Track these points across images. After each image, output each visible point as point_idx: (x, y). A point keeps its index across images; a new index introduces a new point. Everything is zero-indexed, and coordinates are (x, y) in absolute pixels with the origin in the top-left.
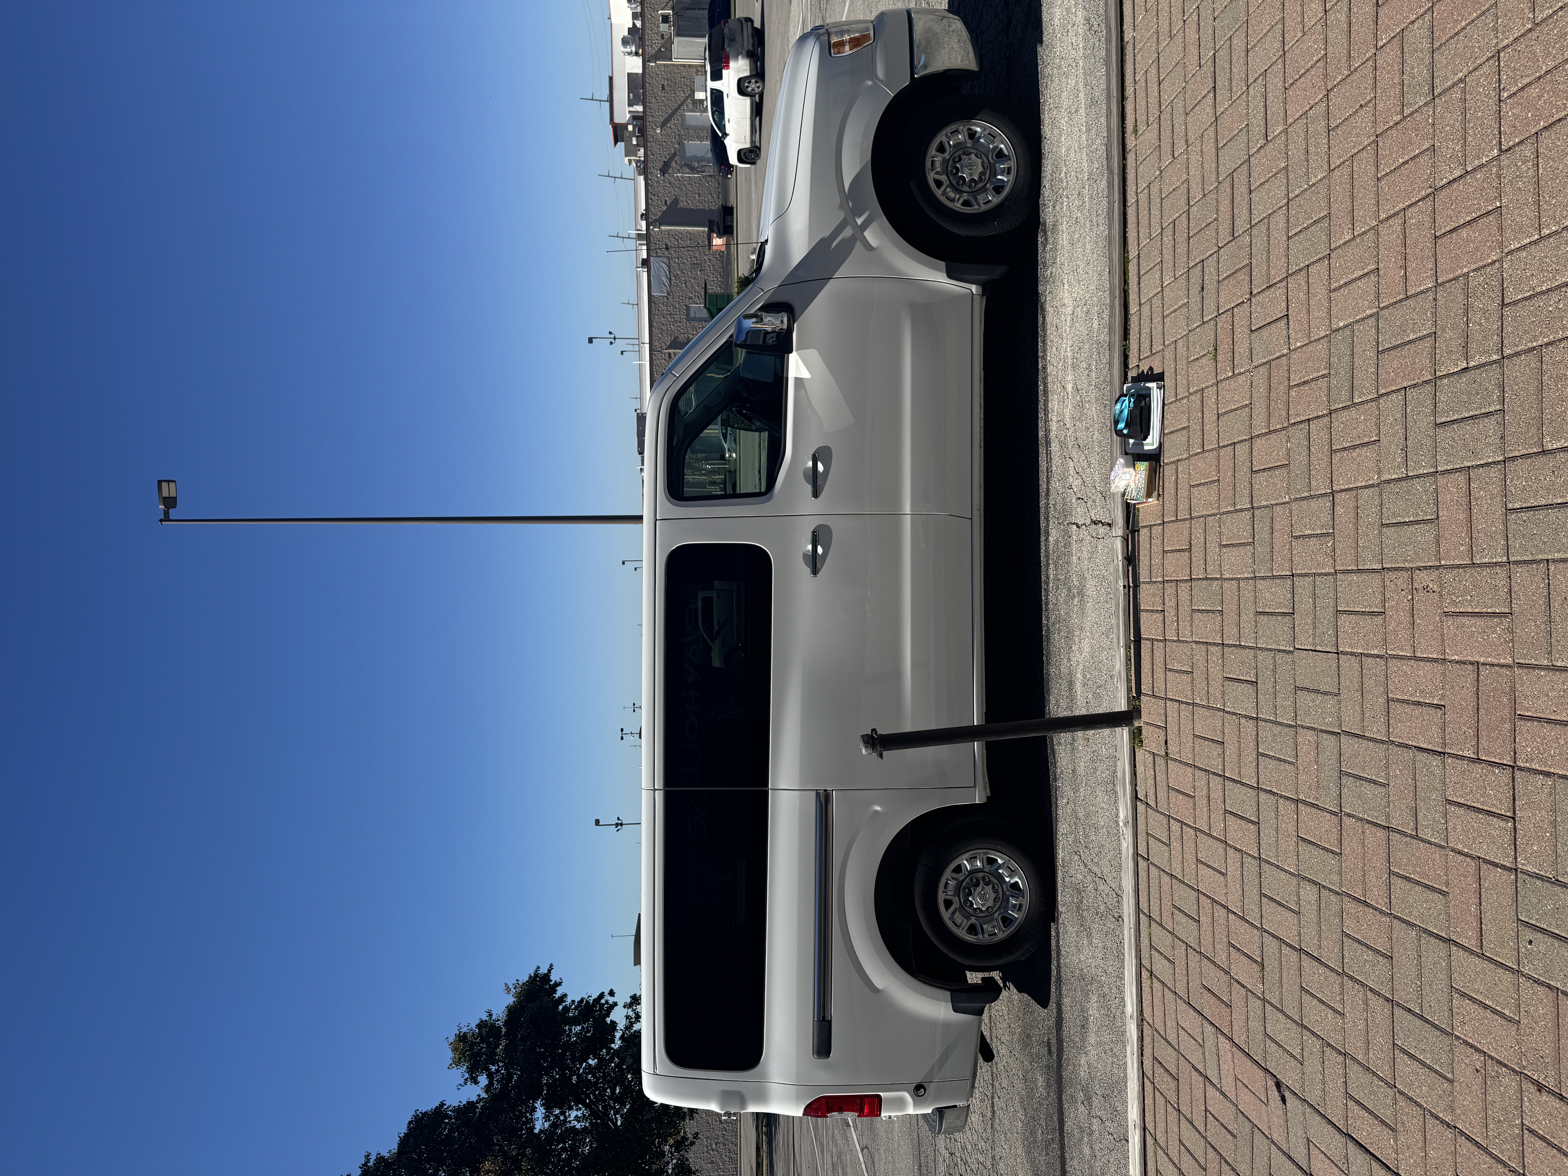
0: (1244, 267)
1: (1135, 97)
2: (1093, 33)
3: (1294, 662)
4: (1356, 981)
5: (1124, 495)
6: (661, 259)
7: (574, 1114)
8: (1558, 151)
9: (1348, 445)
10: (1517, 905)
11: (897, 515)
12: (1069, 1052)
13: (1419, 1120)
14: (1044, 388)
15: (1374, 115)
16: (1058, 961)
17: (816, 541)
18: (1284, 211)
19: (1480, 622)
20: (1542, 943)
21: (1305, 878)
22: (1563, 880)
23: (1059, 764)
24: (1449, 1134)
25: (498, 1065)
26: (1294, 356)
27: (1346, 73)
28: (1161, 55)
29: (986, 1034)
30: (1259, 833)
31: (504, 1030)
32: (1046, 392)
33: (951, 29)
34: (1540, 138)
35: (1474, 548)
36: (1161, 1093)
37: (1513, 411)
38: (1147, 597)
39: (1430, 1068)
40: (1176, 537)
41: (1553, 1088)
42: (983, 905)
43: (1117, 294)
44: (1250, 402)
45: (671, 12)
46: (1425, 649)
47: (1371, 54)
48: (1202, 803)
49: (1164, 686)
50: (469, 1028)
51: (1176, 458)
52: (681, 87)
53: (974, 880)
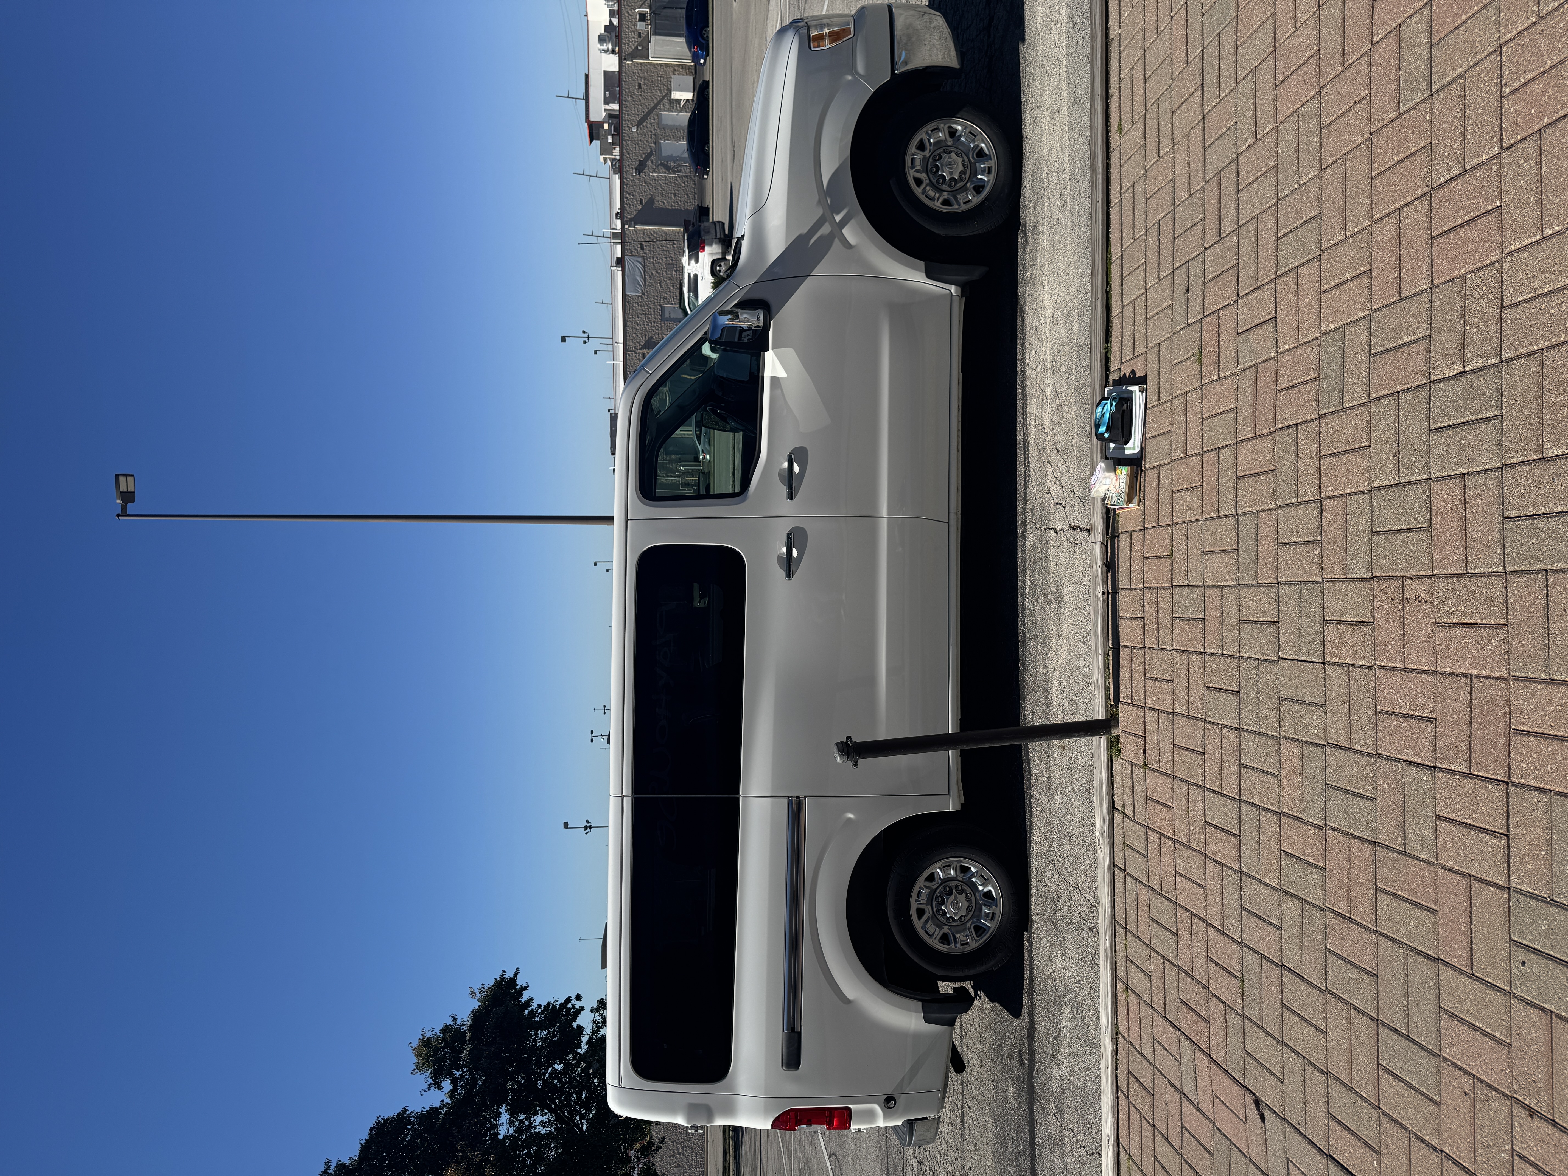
0: (1231, 268)
1: (1120, 96)
2: (1077, 30)
3: (1278, 672)
4: (1340, 998)
5: (1104, 500)
6: (636, 258)
7: (539, 1119)
8: (1562, 148)
9: (1337, 450)
10: (1509, 925)
11: (875, 518)
12: (1041, 1064)
13: (1404, 1143)
14: (1022, 391)
15: (1369, 112)
16: (1031, 971)
17: (791, 544)
18: (1272, 211)
19: (1474, 633)
20: (1536, 965)
21: (1287, 893)
22: (1558, 900)
23: (1033, 772)
24: (1435, 1158)
25: (462, 1071)
26: (1282, 359)
27: (1340, 69)
28: (1147, 52)
29: (957, 1043)
30: (1240, 846)
31: (469, 1035)
32: (1024, 395)
33: (932, 25)
34: (1544, 135)
35: (1469, 558)
36: (1136, 1108)
37: (1512, 416)
38: (1127, 604)
39: (1416, 1090)
40: (1157, 544)
41: (1545, 1114)
42: (956, 914)
43: (1099, 295)
44: (1235, 405)
45: (648, 10)
46: (1416, 660)
47: (1366, 50)
48: (1181, 813)
49: (1143, 695)
50: (433, 1032)
51: (1158, 463)
52: (658, 86)
53: (947, 889)
